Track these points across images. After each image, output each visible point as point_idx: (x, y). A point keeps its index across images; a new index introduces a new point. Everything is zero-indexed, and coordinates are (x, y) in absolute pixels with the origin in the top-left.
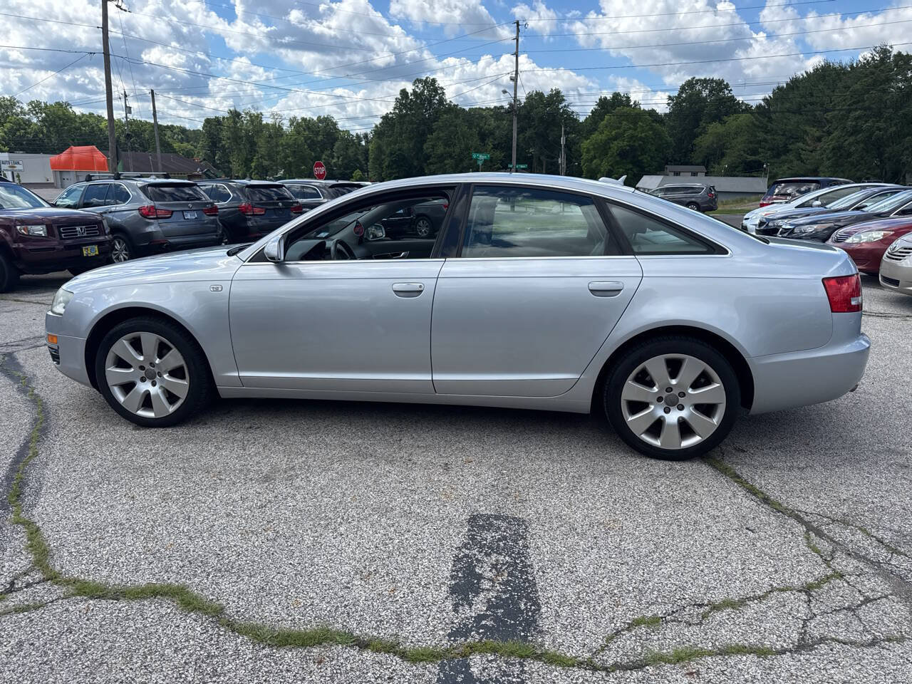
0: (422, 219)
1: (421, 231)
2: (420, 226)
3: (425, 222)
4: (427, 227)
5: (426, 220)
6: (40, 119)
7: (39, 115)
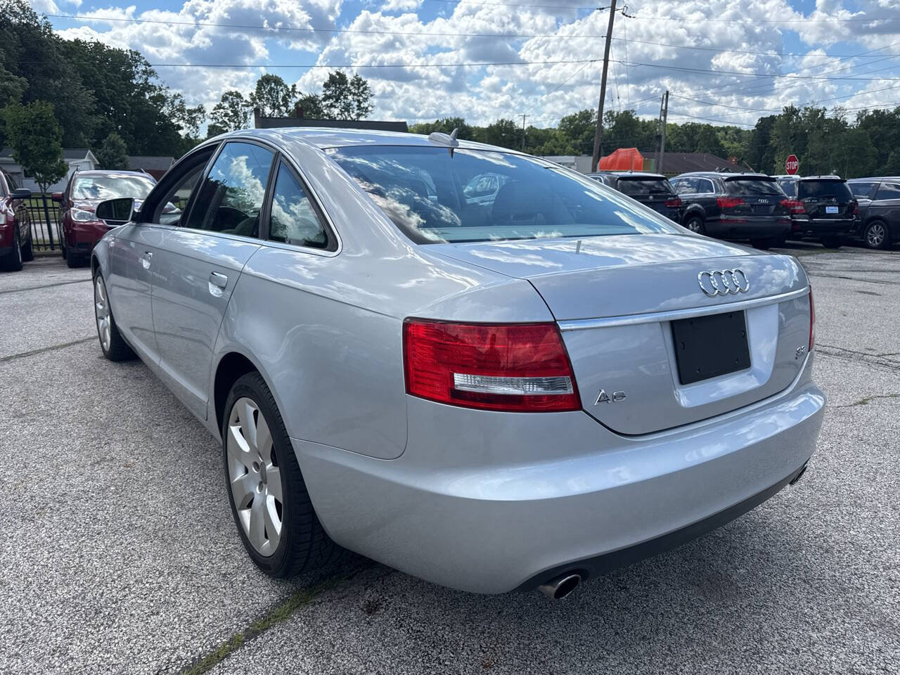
0: (874, 224)
1: (872, 239)
2: (872, 233)
3: (880, 227)
4: (881, 234)
5: (882, 226)
6: (611, 126)
7: (611, 122)
